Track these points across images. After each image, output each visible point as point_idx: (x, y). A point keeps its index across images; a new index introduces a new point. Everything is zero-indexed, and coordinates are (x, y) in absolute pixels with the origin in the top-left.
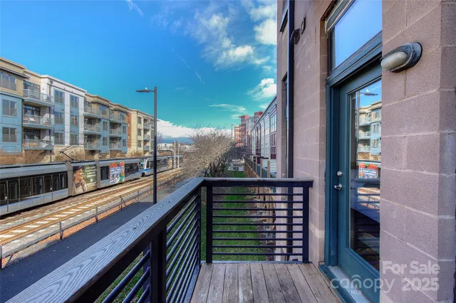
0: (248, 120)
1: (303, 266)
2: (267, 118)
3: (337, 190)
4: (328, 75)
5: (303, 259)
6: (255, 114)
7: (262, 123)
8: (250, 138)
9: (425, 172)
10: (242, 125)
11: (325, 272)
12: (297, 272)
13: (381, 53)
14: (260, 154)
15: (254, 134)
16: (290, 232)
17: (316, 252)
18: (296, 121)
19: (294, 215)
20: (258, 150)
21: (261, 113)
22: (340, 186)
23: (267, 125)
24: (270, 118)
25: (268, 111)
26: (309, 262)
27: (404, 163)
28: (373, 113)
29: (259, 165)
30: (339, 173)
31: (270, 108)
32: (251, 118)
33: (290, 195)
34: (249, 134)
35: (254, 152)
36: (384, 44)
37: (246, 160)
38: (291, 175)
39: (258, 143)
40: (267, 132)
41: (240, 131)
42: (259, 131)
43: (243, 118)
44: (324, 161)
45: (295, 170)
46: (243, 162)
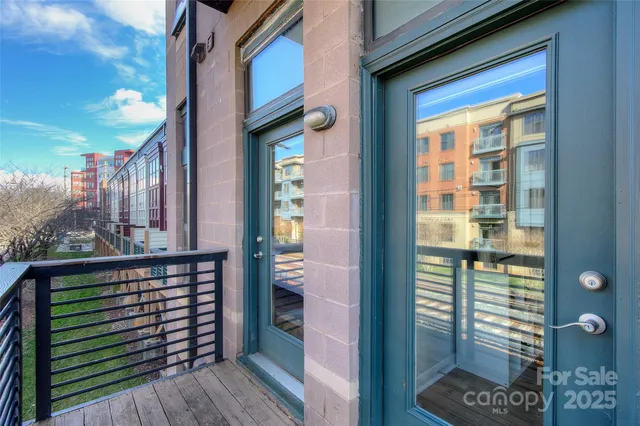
0: (102, 162)
1: (216, 367)
2: (141, 162)
3: (257, 259)
4: (246, 117)
5: (216, 358)
6: (117, 153)
7: (132, 169)
8: (106, 195)
9: (339, 229)
10: (88, 170)
11: (245, 364)
12: (209, 378)
13: (302, 106)
14: (128, 221)
15: (116, 187)
16: (193, 328)
17: (233, 342)
18: (200, 170)
19: (199, 302)
20: (124, 216)
21: (129, 153)
22: (261, 254)
23: (143, 174)
24: (148, 163)
25: (144, 151)
26: (223, 360)
27: (324, 222)
28: (284, 170)
29: (127, 238)
30: (259, 239)
31: (147, 148)
32: (108, 159)
33: (194, 274)
34: (105, 186)
35: (115, 216)
36: (306, 98)
37: (99, 231)
38: (194, 246)
39: (125, 201)
40: (143, 185)
41: (83, 180)
42: (126, 183)
43: (90, 157)
44: (242, 225)
45: (201, 239)
46: (93, 234)
